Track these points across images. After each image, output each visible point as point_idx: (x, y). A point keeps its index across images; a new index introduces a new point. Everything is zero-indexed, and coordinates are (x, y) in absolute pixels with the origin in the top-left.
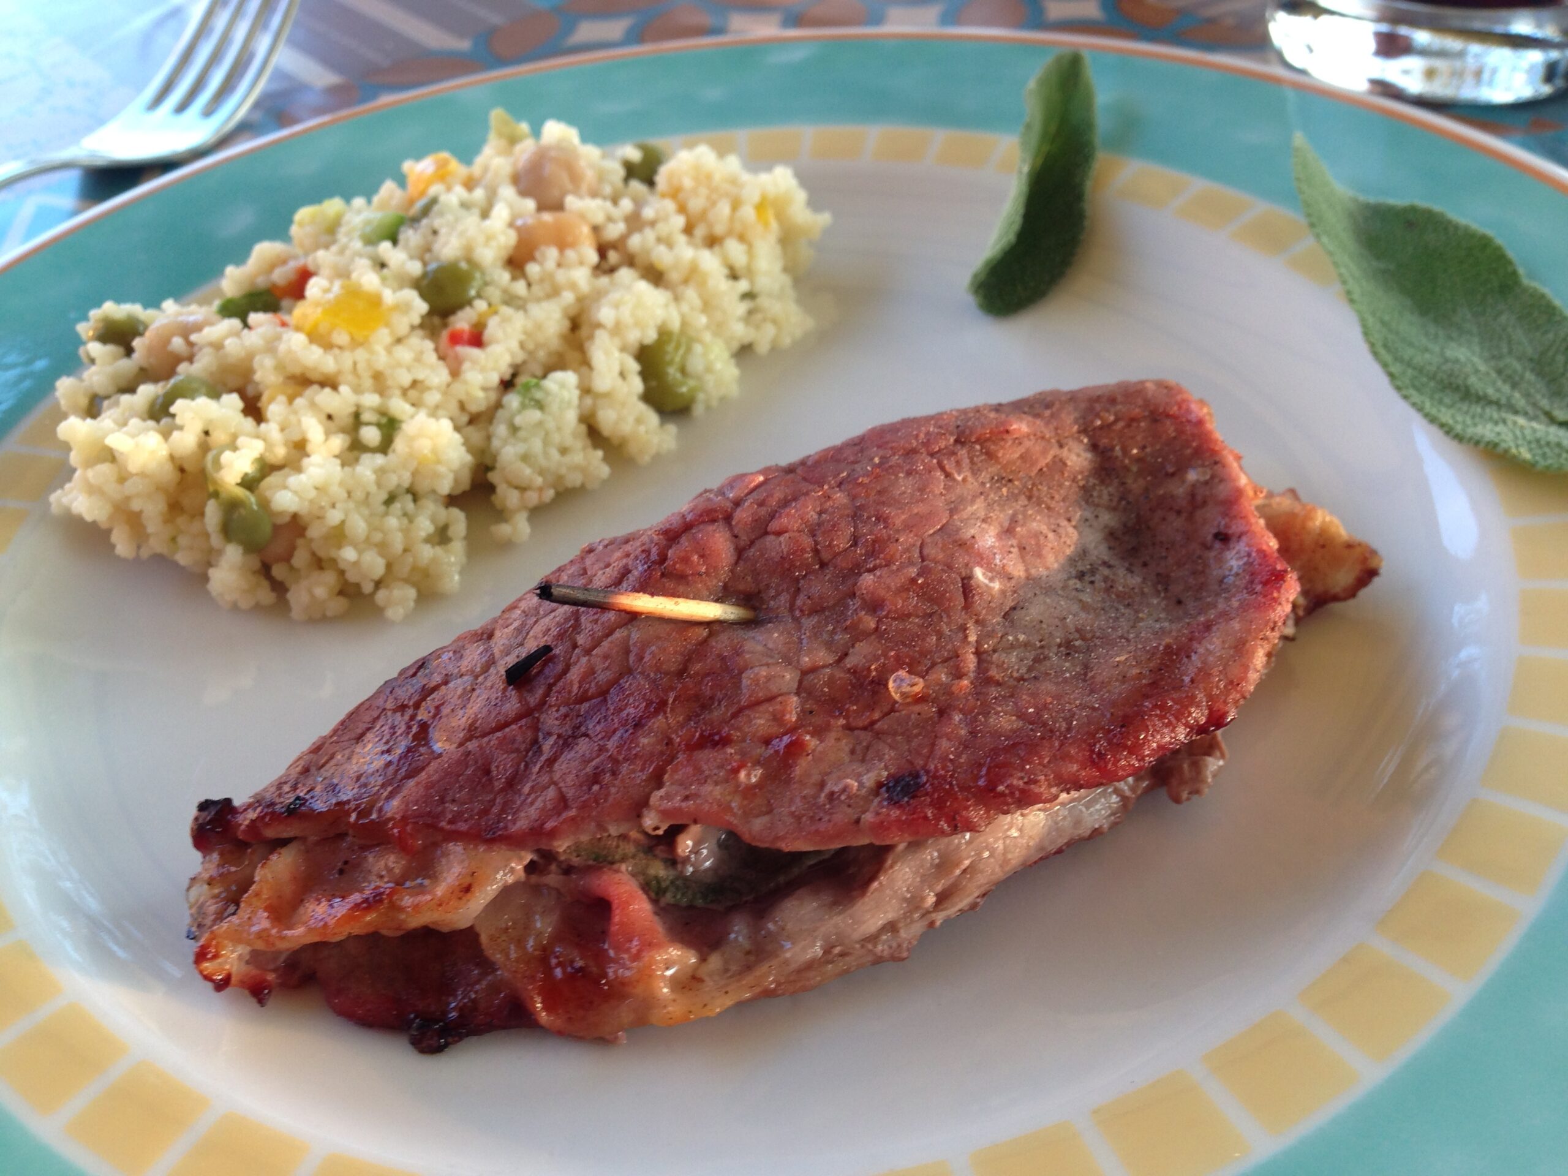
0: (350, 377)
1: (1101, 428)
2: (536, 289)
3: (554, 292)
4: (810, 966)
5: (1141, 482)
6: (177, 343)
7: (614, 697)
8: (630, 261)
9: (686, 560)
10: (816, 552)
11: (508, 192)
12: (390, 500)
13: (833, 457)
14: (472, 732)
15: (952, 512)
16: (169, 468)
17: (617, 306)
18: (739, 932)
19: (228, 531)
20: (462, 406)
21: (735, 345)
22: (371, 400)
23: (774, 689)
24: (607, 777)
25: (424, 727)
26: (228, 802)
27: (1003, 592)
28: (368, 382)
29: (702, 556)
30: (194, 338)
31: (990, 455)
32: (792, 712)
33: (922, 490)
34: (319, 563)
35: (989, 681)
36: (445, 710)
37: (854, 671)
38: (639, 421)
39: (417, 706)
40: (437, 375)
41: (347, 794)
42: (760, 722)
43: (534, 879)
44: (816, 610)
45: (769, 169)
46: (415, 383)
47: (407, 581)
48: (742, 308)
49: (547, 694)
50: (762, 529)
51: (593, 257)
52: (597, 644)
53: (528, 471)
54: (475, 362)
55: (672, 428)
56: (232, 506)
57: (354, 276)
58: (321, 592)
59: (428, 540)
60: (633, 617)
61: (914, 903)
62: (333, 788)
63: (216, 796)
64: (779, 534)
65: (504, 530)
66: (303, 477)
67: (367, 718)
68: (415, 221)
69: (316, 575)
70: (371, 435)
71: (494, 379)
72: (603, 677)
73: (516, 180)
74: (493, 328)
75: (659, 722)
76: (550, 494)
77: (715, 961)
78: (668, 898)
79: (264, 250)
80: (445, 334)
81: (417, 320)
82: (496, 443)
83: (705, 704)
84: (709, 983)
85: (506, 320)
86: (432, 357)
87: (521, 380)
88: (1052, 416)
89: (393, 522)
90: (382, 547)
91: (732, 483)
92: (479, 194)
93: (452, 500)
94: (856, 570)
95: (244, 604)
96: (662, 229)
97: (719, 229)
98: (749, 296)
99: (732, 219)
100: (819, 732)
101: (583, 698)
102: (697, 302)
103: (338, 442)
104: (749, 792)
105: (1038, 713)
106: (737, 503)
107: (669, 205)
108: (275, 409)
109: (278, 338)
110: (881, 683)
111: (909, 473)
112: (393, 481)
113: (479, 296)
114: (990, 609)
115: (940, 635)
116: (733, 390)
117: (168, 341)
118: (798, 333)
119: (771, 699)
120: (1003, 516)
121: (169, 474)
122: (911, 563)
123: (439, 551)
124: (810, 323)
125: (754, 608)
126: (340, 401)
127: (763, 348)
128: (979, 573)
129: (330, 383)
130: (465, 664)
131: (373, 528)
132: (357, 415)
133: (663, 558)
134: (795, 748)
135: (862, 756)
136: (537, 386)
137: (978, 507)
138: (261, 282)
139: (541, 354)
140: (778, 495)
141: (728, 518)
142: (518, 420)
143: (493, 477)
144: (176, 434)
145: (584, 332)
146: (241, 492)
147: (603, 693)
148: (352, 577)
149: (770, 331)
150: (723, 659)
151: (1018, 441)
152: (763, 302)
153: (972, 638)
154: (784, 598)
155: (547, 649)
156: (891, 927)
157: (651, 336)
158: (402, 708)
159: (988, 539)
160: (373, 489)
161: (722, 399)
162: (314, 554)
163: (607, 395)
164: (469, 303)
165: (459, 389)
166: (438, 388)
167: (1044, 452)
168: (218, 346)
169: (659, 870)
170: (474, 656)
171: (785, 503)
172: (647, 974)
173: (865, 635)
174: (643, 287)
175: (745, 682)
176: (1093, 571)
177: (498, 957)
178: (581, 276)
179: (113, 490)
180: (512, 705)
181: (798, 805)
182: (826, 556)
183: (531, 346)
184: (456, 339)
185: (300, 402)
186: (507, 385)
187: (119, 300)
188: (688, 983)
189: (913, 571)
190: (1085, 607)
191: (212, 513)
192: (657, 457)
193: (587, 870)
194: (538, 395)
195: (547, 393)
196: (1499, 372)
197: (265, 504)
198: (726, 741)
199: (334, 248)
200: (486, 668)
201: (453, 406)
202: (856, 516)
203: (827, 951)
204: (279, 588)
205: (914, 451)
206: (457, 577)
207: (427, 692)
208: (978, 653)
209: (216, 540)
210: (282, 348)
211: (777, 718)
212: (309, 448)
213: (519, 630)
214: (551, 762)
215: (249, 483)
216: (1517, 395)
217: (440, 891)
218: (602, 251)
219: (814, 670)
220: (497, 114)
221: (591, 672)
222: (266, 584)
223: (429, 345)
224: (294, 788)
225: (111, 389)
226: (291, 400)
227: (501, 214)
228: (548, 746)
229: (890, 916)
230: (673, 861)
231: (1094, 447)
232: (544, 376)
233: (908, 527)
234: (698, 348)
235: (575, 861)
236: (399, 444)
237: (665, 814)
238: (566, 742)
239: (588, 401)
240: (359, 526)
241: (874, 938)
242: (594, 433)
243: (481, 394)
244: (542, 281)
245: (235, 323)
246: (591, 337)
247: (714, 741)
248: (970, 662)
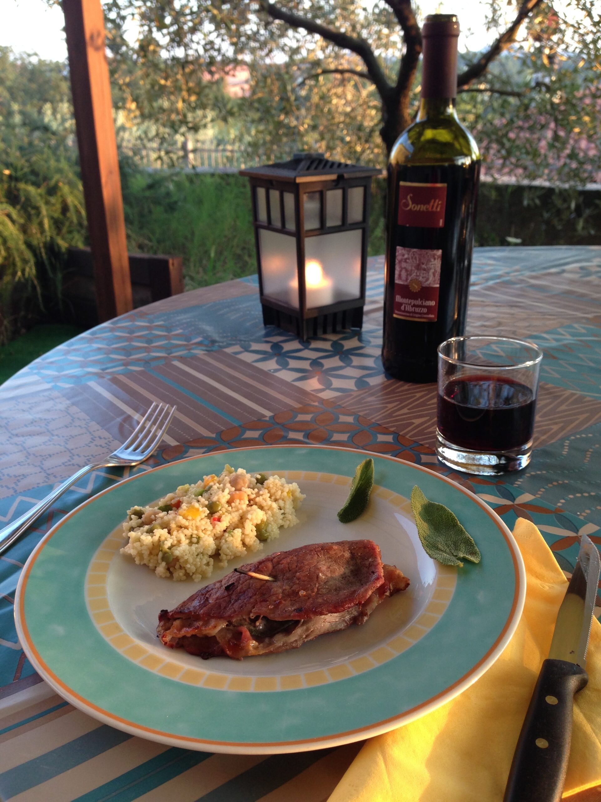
0: (191, 527)
1: (353, 549)
2: (233, 509)
3: (238, 510)
4: (280, 647)
5: (360, 561)
6: (153, 516)
7: (246, 592)
8: (256, 504)
9: (263, 568)
10: (289, 568)
11: (228, 485)
12: (197, 555)
13: (295, 550)
14: (217, 598)
15: (317, 563)
16: (152, 544)
17: (252, 514)
18: (267, 640)
19: (163, 559)
20: (215, 535)
21: (279, 525)
22: (195, 532)
23: (277, 592)
24: (244, 607)
25: (207, 598)
26: (167, 610)
27: (325, 578)
28: (195, 528)
29: (266, 567)
30: (157, 516)
31: (328, 553)
32: (280, 596)
33: (312, 558)
34: (181, 567)
35: (319, 594)
36: (212, 595)
37: (293, 590)
38: (254, 542)
39: (206, 594)
40: (210, 527)
41: (192, 609)
42: (274, 598)
43: (228, 627)
44: (288, 579)
45: (291, 483)
46: (205, 529)
47: (199, 573)
48: (282, 517)
49: (233, 592)
50: (278, 563)
51: (247, 503)
52: (243, 583)
53: (228, 551)
54: (218, 525)
55: (262, 544)
56: (165, 553)
57: (192, 504)
58: (181, 574)
59: (205, 565)
60: (252, 577)
61: (301, 636)
62: (188, 609)
63: (165, 609)
64: (282, 564)
65: (222, 564)
66: (181, 548)
67: (195, 596)
68: (206, 491)
69: (180, 570)
70: (195, 540)
71: (222, 529)
72: (244, 589)
73: (230, 482)
74: (223, 518)
75: (254, 597)
76: (232, 557)
77: (261, 645)
78: (253, 633)
79: (170, 495)
80: (212, 518)
81: (206, 515)
82: (222, 544)
83: (264, 594)
84: (260, 648)
85: (226, 516)
86: (209, 523)
87: (228, 530)
88: (343, 546)
89: (198, 560)
90: (195, 565)
91: (273, 554)
92: (222, 485)
93: (210, 556)
94: (296, 572)
95: (164, 576)
96: (264, 496)
97: (278, 497)
98: (284, 514)
99: (281, 495)
100: (285, 600)
101: (240, 593)
102: (271, 515)
103: (188, 541)
104: (271, 609)
105: (327, 599)
106: (274, 558)
107: (266, 491)
108: (175, 533)
109: (176, 517)
110: (298, 593)
111: (310, 555)
112: (199, 551)
113: (220, 510)
114: (322, 581)
115: (311, 585)
116: (278, 536)
117: (151, 516)
118: (295, 523)
119: (276, 594)
120: (328, 564)
121: (151, 546)
122: (307, 571)
123: (207, 567)
124: (298, 521)
125: (276, 579)
126: (188, 532)
127: (286, 527)
128: (320, 574)
129: (186, 528)
130: (216, 587)
131: (194, 561)
132: (192, 535)
133: (258, 567)
134: (280, 603)
135: (292, 605)
136: (232, 531)
137: (324, 562)
138: (169, 503)
139: (233, 525)
140: (282, 557)
141: (272, 561)
142: (227, 539)
143: (220, 552)
144: (154, 537)
145: (243, 520)
146: (168, 550)
147: (244, 592)
148: (188, 571)
149: (288, 522)
150: (268, 586)
151: (335, 550)
152: (287, 515)
153: (317, 586)
154: (281, 577)
155: (234, 583)
156: (296, 641)
157: (259, 522)
158: (203, 595)
159: (324, 568)
160: (195, 552)
161: (275, 538)
162: (180, 565)
163: (248, 535)
164: (218, 511)
165: (215, 531)
166: (210, 531)
167: (340, 553)
168: (162, 518)
169: (252, 628)
170: (218, 585)
171: (284, 558)
172: (248, 645)
173: (296, 584)
174: (259, 510)
175: (272, 591)
176: (346, 577)
177: (220, 641)
178: (244, 507)
179: (139, 548)
180: (226, 594)
181: (279, 612)
182: (290, 569)
183: (231, 522)
184: (214, 520)
185: (180, 531)
186: (225, 531)
187: (138, 506)
188: (256, 648)
189: (307, 573)
190: (342, 583)
191: (160, 554)
192: (258, 551)
193: (238, 626)
194: (232, 534)
195: (234, 533)
196: (446, 544)
197: (172, 553)
198: (267, 601)
199: (187, 496)
200: (220, 587)
201: (213, 534)
202: (298, 561)
203: (283, 644)
204: (171, 573)
205: (312, 550)
206: (211, 574)
207: (208, 592)
208: (318, 589)
209: (160, 561)
210: (177, 519)
211: (277, 598)
212: (181, 542)
213: (228, 580)
214: (233, 604)
215: (170, 548)
216: (448, 549)
217: (210, 627)
218: (249, 501)
219: (285, 590)
220: (227, 466)
221: (242, 588)
222: (168, 572)
223: (209, 520)
224: (180, 609)
225: (136, 526)
226: (178, 531)
227: (227, 491)
228: (232, 602)
229: (296, 639)
230: (255, 626)
231: (351, 553)
232: (234, 530)
233: (308, 565)
234: (270, 525)
235: (236, 624)
236: (201, 542)
237: (255, 613)
238: (236, 601)
239: (243, 536)
240: (191, 560)
241: (292, 643)
242: (244, 544)
243: (219, 533)
244: (235, 507)
245: (166, 513)
246: (245, 521)
247: (265, 601)
248: (316, 590)
